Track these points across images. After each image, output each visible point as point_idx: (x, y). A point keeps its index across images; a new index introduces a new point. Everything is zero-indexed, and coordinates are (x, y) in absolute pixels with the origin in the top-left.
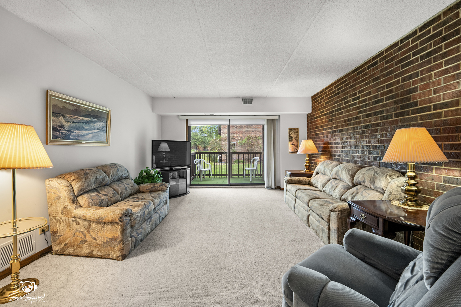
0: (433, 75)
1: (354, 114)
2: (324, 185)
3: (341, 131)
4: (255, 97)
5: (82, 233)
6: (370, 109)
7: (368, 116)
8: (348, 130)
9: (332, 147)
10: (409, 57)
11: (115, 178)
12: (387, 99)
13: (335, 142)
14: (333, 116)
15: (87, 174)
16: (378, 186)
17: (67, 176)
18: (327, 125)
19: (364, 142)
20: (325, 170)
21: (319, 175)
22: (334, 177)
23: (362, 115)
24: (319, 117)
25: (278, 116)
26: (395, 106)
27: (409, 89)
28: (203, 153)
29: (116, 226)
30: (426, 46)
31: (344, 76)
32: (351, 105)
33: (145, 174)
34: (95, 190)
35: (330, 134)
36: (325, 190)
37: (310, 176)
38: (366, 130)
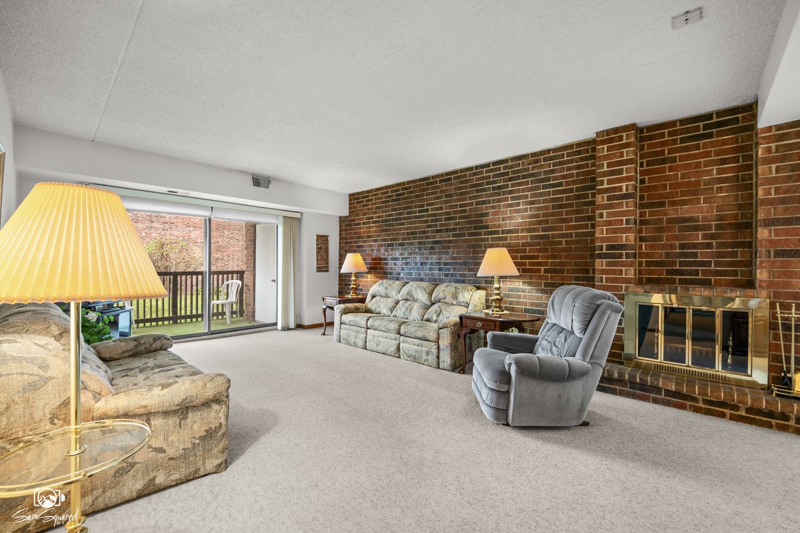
0: (502, 205)
1: (420, 227)
2: (392, 309)
3: (402, 245)
4: (276, 179)
6: (441, 225)
7: (438, 231)
8: (412, 244)
9: (387, 264)
10: (482, 184)
12: (460, 218)
13: (391, 258)
14: (389, 225)
16: (462, 301)
18: (378, 236)
19: (434, 258)
20: (388, 292)
21: (377, 298)
22: (404, 298)
23: (431, 230)
24: (364, 223)
25: (300, 214)
26: (469, 226)
27: (482, 213)
30: (497, 180)
31: (407, 182)
32: (415, 217)
35: (384, 248)
36: (395, 314)
37: (363, 301)
38: (436, 245)
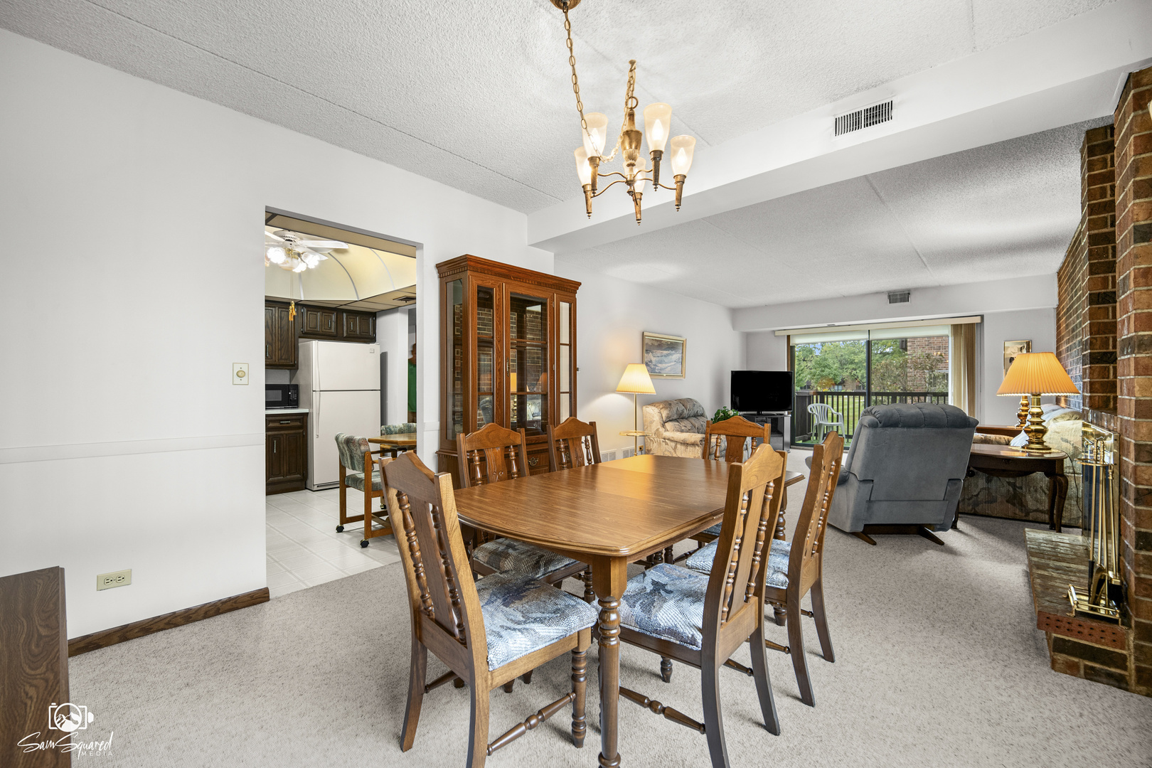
4: (916, 289)
5: (670, 452)
11: (692, 413)
15: (670, 404)
17: (657, 405)
25: (979, 317)
28: (828, 394)
29: (697, 448)
33: (721, 414)
34: (676, 420)
